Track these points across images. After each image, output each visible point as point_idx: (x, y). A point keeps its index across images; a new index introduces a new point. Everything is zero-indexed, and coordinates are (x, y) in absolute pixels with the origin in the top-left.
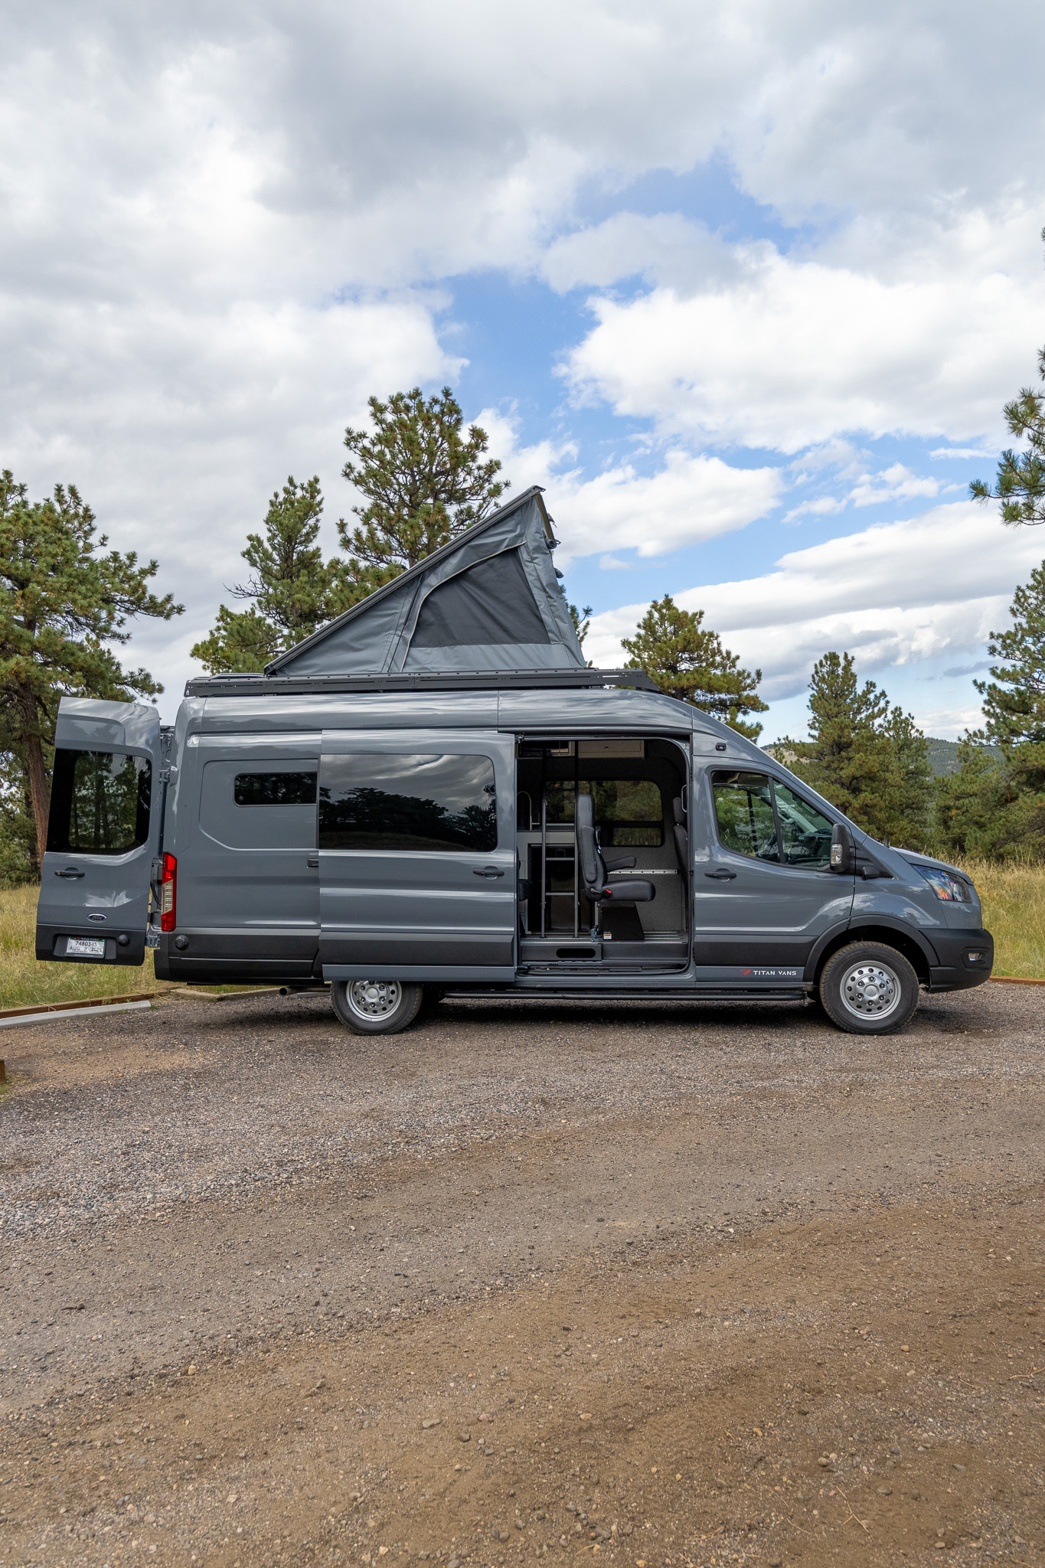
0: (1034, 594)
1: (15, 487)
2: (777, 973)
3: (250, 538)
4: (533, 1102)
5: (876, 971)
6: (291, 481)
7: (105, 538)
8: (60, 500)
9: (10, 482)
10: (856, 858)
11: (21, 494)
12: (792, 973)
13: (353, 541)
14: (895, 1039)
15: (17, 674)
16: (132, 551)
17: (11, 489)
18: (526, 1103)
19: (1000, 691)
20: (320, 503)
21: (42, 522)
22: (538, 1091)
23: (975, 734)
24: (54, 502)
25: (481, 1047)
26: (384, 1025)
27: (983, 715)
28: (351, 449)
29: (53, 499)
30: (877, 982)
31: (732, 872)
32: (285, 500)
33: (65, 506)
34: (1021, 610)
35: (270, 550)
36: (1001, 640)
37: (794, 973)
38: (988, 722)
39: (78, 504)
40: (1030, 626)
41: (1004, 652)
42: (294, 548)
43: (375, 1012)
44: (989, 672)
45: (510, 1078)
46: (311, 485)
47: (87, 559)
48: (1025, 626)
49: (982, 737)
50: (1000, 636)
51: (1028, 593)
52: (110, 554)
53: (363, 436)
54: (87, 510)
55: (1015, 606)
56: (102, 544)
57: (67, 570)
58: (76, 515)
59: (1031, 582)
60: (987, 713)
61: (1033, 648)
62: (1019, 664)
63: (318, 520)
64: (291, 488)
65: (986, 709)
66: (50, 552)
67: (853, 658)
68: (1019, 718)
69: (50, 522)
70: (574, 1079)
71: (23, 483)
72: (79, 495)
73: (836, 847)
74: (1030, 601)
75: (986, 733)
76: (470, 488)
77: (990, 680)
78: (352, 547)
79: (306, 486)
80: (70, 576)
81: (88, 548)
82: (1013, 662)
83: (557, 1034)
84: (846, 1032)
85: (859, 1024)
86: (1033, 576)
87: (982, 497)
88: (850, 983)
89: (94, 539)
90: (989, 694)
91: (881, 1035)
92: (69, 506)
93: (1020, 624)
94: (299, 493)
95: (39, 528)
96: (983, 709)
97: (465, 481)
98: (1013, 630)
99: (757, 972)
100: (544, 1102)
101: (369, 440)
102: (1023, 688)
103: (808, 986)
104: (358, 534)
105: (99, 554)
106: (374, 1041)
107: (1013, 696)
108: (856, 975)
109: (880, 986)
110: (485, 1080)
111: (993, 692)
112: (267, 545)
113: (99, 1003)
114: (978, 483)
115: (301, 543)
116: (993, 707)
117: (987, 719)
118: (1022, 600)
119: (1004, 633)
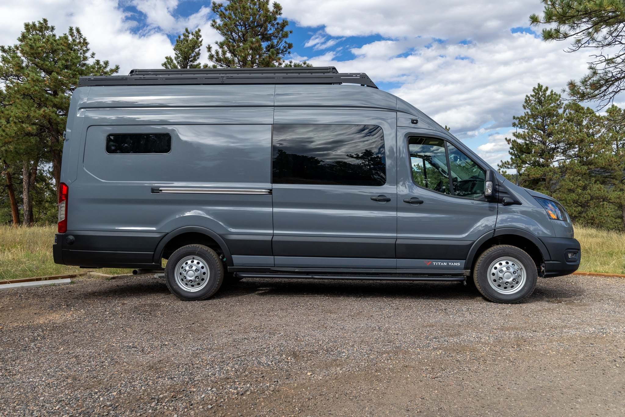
0: (534, 99)
1: (49, 27)
2: (448, 264)
3: (167, 58)
4: (286, 355)
5: (510, 263)
6: (187, 30)
7: (93, 54)
8: (72, 35)
9: (46, 24)
10: (499, 192)
11: (52, 31)
12: (457, 264)
13: (215, 56)
14: (524, 306)
15: (44, 116)
16: (107, 60)
17: (47, 28)
18: (282, 355)
19: (517, 143)
20: (201, 42)
21: (61, 44)
22: (292, 344)
23: (505, 163)
24: (68, 35)
25: (258, 310)
26: (198, 294)
27: (509, 154)
28: (215, 12)
29: (68, 34)
30: (512, 270)
31: (420, 199)
32: (184, 39)
33: (74, 38)
34: (528, 106)
35: (176, 64)
36: (518, 120)
37: (459, 264)
38: (512, 158)
39: (81, 37)
40: (532, 113)
41: (519, 126)
42: (188, 63)
43: (193, 286)
44: (512, 134)
45: (272, 333)
46: (196, 33)
47: (85, 64)
48: (530, 113)
49: (509, 164)
50: (518, 118)
51: (531, 98)
52: (95, 61)
53: (220, 5)
54: (85, 40)
55: (525, 104)
56: (92, 57)
57: (73, 68)
58: (80, 43)
59: (533, 93)
60: (511, 153)
61: (533, 123)
62: (526, 131)
63: (200, 50)
64: (187, 34)
65: (511, 152)
66: (64, 59)
67: (449, 129)
68: (526, 155)
69: (65, 44)
70: (318, 334)
71: (53, 25)
72: (81, 32)
73: (488, 184)
74: (532, 102)
75: (511, 163)
76: (273, 34)
77: (513, 138)
78: (214, 59)
79: (194, 33)
80: (74, 71)
81: (85, 59)
82: (524, 130)
83: (308, 301)
84: (490, 301)
85: (500, 297)
86: (533, 90)
87: (535, 23)
88: (493, 271)
89: (88, 54)
90: (512, 145)
91: (513, 304)
92: (76, 38)
93: (527, 113)
94: (191, 37)
95: (60, 47)
96: (509, 151)
97: (271, 30)
98: (524, 115)
99: (436, 263)
100: (295, 355)
101: (224, 7)
102: (528, 142)
103: (467, 272)
104: (217, 53)
105: (91, 62)
106: (189, 305)
107: (523, 145)
108: (497, 265)
109: (513, 273)
110: (254, 335)
111: (514, 143)
112: (175, 62)
113: (40, 279)
114: (534, 15)
115: (191, 61)
116: (514, 150)
117: (510, 156)
118: (528, 101)
119: (519, 116)
